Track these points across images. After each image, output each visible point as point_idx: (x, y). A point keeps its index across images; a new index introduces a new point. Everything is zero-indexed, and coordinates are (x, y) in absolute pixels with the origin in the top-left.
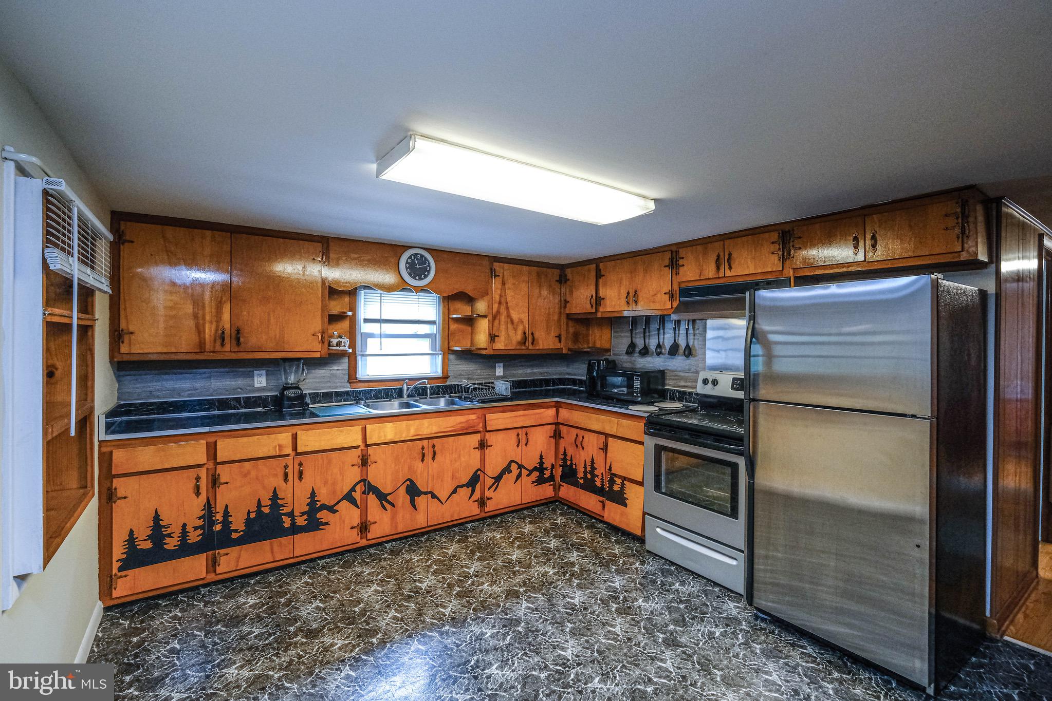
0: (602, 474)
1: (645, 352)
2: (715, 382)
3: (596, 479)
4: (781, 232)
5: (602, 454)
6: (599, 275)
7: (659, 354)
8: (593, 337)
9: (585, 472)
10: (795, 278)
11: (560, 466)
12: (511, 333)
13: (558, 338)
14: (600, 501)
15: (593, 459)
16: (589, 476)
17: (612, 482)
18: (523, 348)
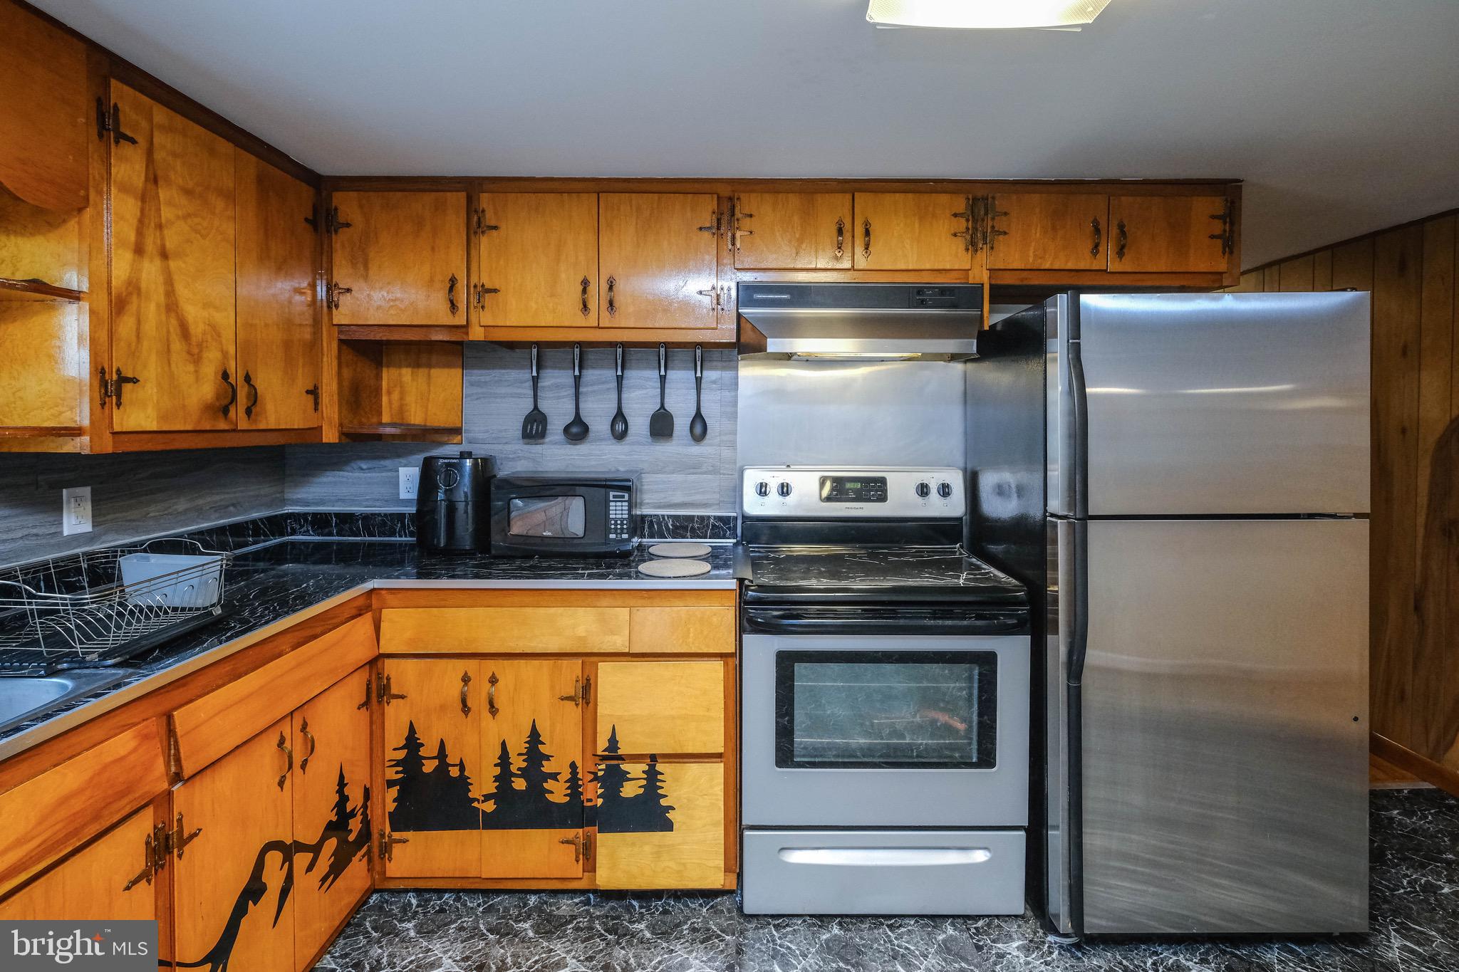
0: (573, 766)
1: (578, 431)
2: (785, 490)
3: (550, 785)
4: (970, 197)
5: (573, 713)
6: (476, 226)
7: (620, 436)
8: (395, 396)
9: (504, 777)
10: (992, 286)
11: (391, 784)
12: (184, 371)
13: (311, 397)
14: (568, 842)
15: (535, 738)
16: (520, 784)
17: (614, 778)
18: (222, 425)
